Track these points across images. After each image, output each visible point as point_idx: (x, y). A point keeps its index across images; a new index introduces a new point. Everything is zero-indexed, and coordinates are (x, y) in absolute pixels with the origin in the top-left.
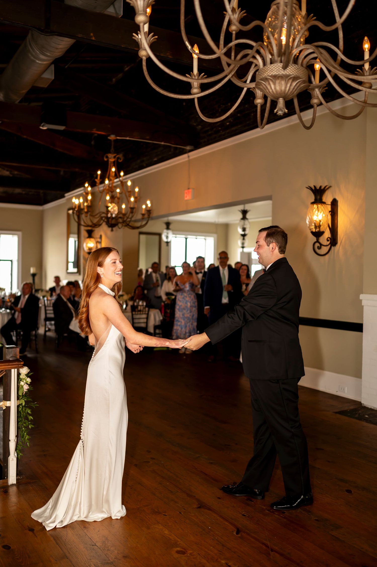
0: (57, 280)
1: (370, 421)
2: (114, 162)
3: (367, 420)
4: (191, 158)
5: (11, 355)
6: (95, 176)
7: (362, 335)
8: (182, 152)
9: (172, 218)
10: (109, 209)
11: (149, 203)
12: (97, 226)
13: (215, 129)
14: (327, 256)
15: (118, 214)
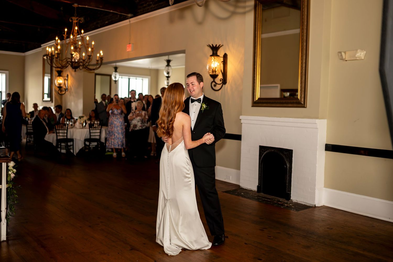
0: (35, 106)
1: (244, 196)
2: (77, 23)
3: (243, 196)
4: (131, 22)
5: (2, 153)
6: (63, 32)
7: (241, 142)
8: (125, 18)
9: (118, 64)
10: (73, 56)
11: (101, 52)
12: (65, 68)
13: (148, 3)
14: (220, 91)
15: (79, 59)
